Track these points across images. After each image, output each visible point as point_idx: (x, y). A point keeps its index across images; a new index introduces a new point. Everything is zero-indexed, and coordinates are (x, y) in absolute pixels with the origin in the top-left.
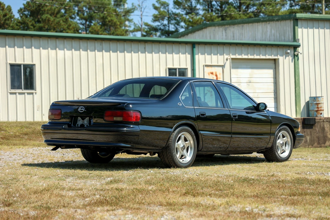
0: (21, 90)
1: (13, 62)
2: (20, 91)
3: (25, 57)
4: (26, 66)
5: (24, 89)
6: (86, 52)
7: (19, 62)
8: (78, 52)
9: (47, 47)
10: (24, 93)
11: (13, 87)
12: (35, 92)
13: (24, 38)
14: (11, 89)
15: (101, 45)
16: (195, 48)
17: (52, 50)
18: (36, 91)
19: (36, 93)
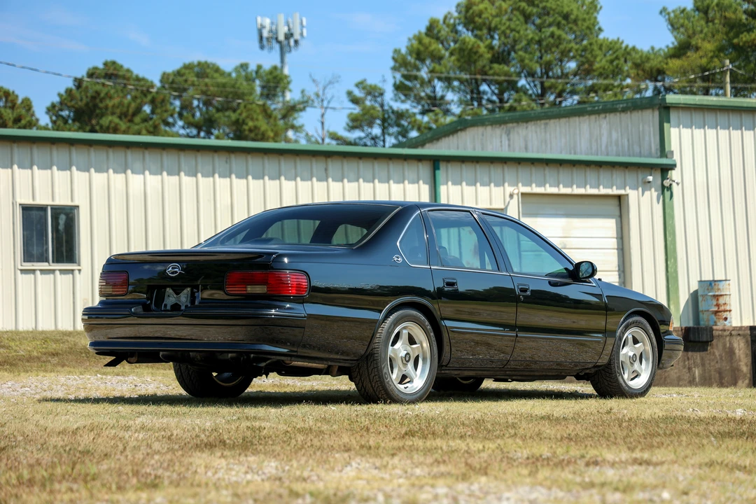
0: (47, 264)
1: (28, 201)
2: (44, 266)
3: (56, 190)
4: (57, 211)
5: (53, 262)
6: (194, 179)
7: (41, 200)
8: (175, 179)
9: (105, 167)
10: (53, 271)
11: (28, 256)
12: (79, 268)
13: (54, 148)
14: (24, 262)
15: (226, 162)
16: (439, 169)
17: (116, 175)
18: (79, 265)
19: (80, 270)
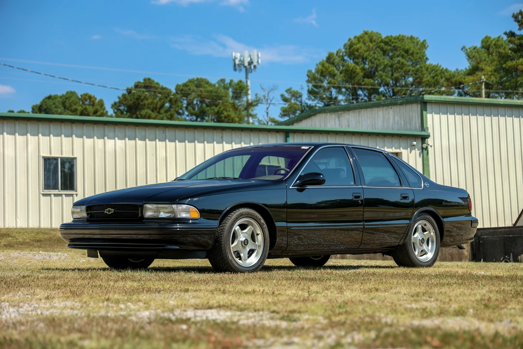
0: (58, 191)
1: (48, 155)
2: (56, 192)
3: (64, 149)
4: (64, 161)
5: (61, 189)
6: (144, 142)
7: (55, 154)
8: (133, 142)
9: (92, 136)
10: (61, 195)
11: (47, 186)
12: (76, 193)
13: (63, 125)
14: (45, 189)
15: (163, 133)
16: (289, 137)
17: (98, 140)
18: (76, 191)
19: (77, 195)
